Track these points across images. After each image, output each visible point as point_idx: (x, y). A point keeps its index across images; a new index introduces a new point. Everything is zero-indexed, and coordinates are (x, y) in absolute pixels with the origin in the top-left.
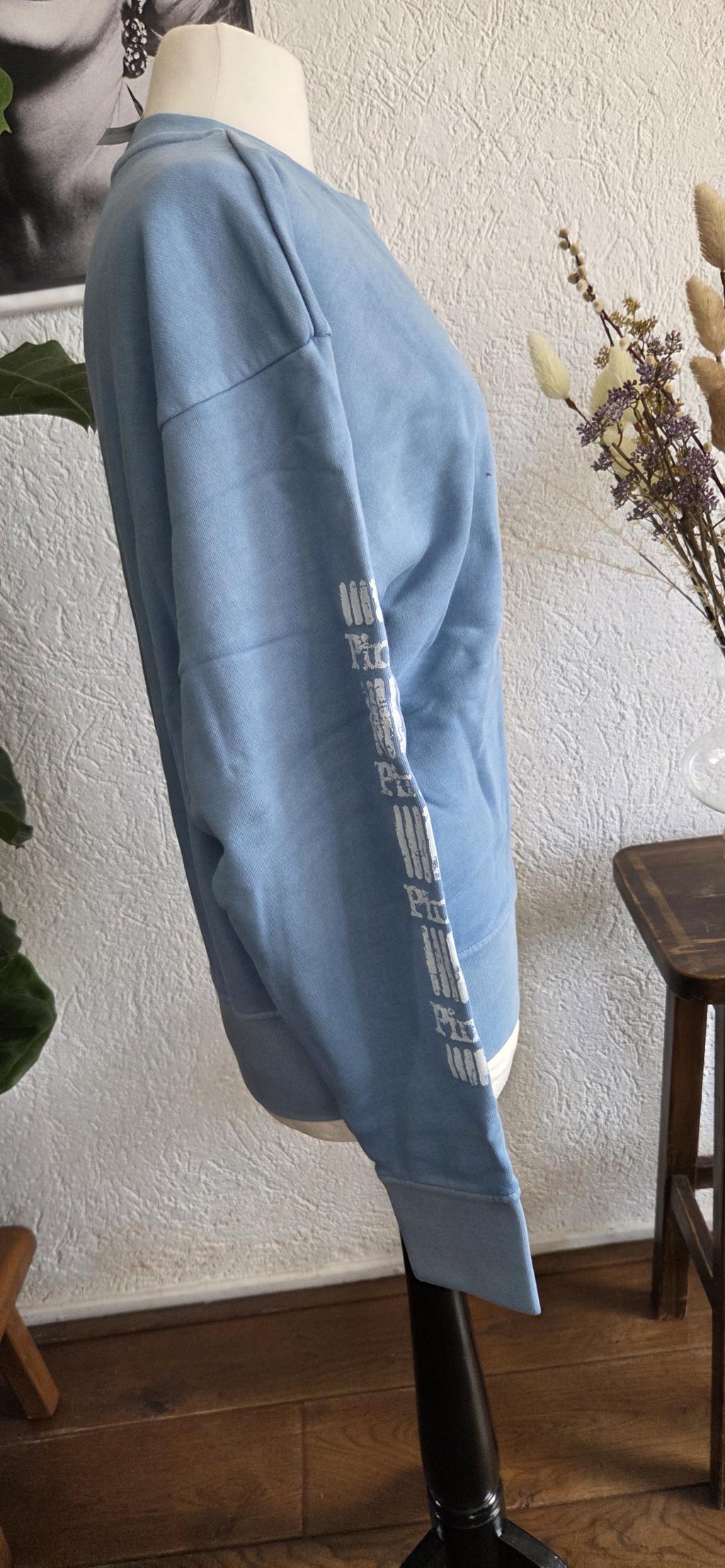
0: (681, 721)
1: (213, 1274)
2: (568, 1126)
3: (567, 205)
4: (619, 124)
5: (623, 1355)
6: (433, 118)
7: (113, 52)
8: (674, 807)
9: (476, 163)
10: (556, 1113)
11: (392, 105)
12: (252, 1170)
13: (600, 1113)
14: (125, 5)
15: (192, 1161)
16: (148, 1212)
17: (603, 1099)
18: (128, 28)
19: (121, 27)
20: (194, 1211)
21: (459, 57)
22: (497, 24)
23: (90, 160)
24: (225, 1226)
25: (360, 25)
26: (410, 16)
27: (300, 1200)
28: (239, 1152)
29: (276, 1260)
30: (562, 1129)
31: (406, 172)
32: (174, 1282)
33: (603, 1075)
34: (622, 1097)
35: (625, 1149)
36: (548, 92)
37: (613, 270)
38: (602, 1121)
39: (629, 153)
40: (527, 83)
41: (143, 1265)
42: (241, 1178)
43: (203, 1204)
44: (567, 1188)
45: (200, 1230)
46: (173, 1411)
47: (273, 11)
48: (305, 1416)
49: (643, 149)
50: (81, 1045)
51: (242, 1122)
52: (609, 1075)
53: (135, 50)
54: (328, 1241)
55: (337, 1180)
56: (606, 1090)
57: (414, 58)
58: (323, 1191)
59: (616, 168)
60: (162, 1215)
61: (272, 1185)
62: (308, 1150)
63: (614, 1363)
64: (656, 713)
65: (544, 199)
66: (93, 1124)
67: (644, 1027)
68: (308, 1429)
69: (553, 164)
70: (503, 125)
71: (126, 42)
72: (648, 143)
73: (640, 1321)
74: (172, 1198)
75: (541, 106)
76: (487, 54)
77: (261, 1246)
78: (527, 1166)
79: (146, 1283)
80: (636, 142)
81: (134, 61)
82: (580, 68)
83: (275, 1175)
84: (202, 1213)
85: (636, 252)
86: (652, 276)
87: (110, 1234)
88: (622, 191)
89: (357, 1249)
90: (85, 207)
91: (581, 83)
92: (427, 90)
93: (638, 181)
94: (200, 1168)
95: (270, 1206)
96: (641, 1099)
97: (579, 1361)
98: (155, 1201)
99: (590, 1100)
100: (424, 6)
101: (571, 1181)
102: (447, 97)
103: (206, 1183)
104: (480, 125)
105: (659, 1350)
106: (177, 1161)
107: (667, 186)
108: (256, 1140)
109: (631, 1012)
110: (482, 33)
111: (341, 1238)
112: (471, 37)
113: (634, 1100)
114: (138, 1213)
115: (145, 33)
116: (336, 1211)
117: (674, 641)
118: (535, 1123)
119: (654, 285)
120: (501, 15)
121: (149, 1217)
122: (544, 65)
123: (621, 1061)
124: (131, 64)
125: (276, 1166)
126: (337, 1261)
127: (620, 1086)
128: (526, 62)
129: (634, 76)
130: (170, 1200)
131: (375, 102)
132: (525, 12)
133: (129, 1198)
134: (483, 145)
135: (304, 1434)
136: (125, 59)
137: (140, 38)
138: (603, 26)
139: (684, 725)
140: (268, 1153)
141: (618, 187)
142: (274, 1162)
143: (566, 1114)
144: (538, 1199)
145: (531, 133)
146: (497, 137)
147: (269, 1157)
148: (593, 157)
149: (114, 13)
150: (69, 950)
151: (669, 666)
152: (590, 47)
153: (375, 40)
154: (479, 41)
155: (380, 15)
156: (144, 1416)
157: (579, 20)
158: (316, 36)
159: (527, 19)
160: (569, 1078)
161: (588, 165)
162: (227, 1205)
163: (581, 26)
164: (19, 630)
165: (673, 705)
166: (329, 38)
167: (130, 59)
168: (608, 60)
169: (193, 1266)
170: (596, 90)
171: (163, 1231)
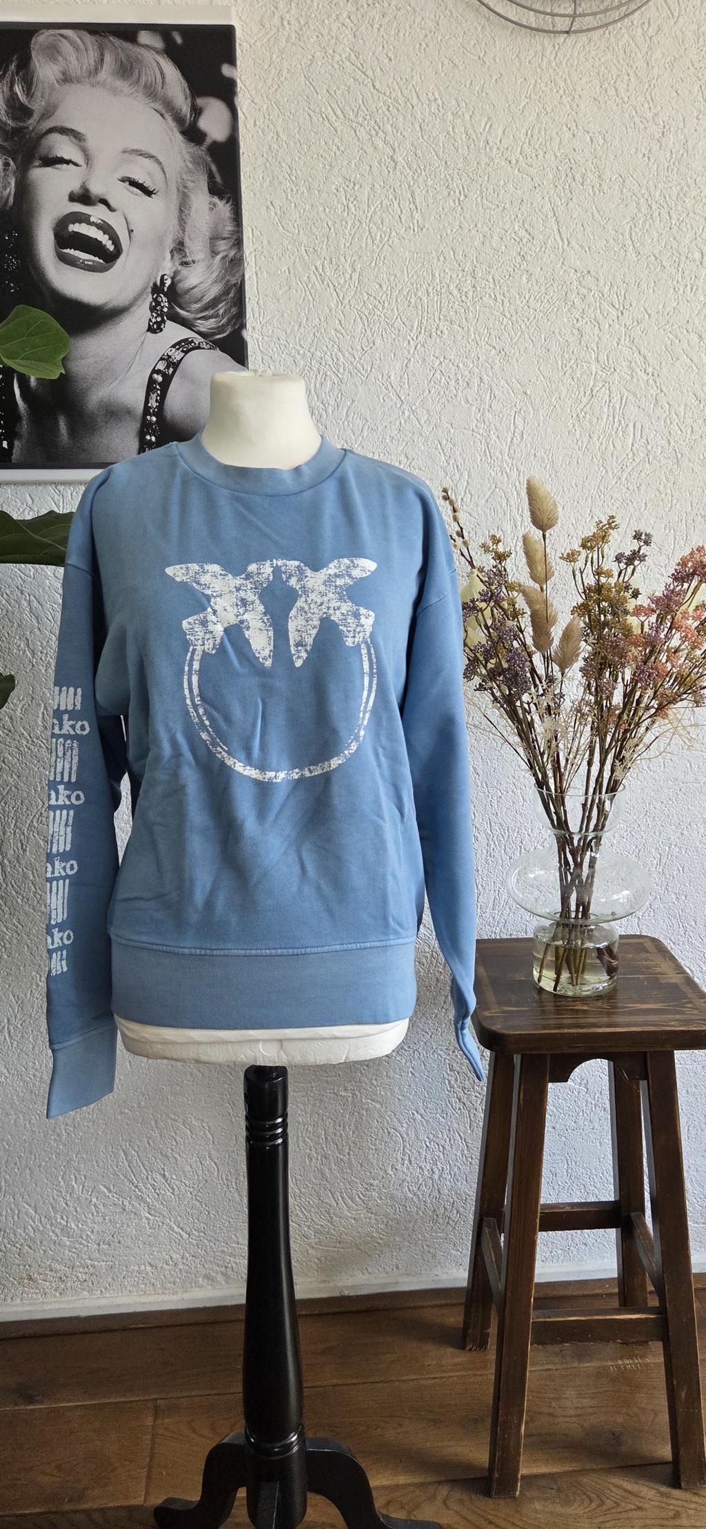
0: (520, 847)
1: (91, 1291)
2: (408, 1179)
3: (460, 461)
4: (501, 412)
5: (431, 1376)
6: (369, 390)
7: (142, 315)
8: (511, 915)
9: (398, 423)
10: (399, 1167)
11: (340, 376)
12: (137, 1197)
13: (436, 1170)
14: (155, 284)
15: (86, 1184)
16: (41, 1228)
17: (439, 1157)
18: (155, 300)
19: (150, 298)
20: (81, 1230)
21: (391, 351)
22: (420, 333)
23: (114, 384)
24: (107, 1246)
25: (323, 320)
26: (359, 319)
27: (175, 1228)
28: (128, 1180)
29: (148, 1282)
30: (403, 1181)
31: (346, 422)
32: (55, 1296)
33: (440, 1136)
34: (454, 1157)
35: (453, 1203)
36: (452, 383)
37: (491, 509)
38: (436, 1177)
39: (507, 431)
40: (438, 375)
41: (30, 1278)
42: (126, 1203)
43: (90, 1225)
44: (402, 1236)
45: (86, 1249)
46: (42, 1402)
47: (261, 302)
48: (157, 1412)
49: (517, 430)
50: (5, 1071)
51: (133, 1153)
52: (445, 1137)
53: (158, 315)
54: (196, 1267)
55: (209, 1212)
56: (441, 1149)
57: (359, 348)
58: (196, 1221)
59: (497, 440)
60: (53, 1232)
61: (153, 1212)
62: (187, 1182)
63: (423, 1382)
64: (502, 839)
65: (445, 454)
66: (5, 1143)
67: (476, 1097)
68: (159, 1422)
69: (452, 431)
70: (419, 401)
71: (152, 309)
72: (521, 427)
73: (450, 1350)
74: (64, 1217)
75: (447, 392)
76: (412, 352)
77: (136, 1268)
78: (372, 1213)
79: (30, 1295)
80: (512, 425)
81: (156, 323)
82: (476, 370)
83: (156, 1203)
84: (89, 1233)
85: (507, 500)
86: (518, 517)
87: (5, 1247)
88: (500, 457)
89: (220, 1278)
90: (106, 415)
91: (476, 381)
92: (367, 370)
93: (512, 452)
94: (92, 1192)
95: (149, 1231)
96: (470, 1160)
97: (395, 1379)
98: (49, 1218)
99: (428, 1157)
100: (370, 314)
101: (406, 1229)
102: (380, 377)
103: (95, 1205)
104: (403, 398)
105: (462, 1373)
106: (74, 1183)
107: (533, 457)
108: (144, 1171)
109: (467, 1082)
110: (409, 337)
111: (206, 1266)
112: (401, 340)
113: (464, 1160)
114: (33, 1228)
115: (167, 304)
116: (205, 1241)
117: (519, 785)
118: (381, 1173)
119: (519, 523)
120: (423, 328)
121: (42, 1233)
122: (451, 364)
123: (456, 1125)
124: (154, 324)
125: (158, 1195)
126: (201, 1287)
127: (454, 1147)
128: (438, 361)
129: (513, 380)
130: (62, 1218)
131: (329, 373)
132: (441, 328)
133: (26, 1214)
134: (403, 412)
135: (154, 1427)
136: (150, 320)
137: (163, 307)
138: (495, 345)
139: (523, 850)
140: (153, 1182)
141: (497, 454)
142: (157, 1191)
143: (408, 1168)
144: (379, 1243)
145: (438, 408)
146: (414, 408)
147: (153, 1186)
148: (481, 431)
149: (145, 289)
150: (7, 986)
151: (514, 803)
152: (484, 357)
153: (333, 332)
154: (407, 342)
155: (338, 315)
156: (16, 1405)
157: (478, 338)
158: (290, 323)
159: (442, 332)
160: (413, 1136)
161: (478, 435)
162: (111, 1227)
163: (479, 343)
164: (7, 718)
165: (516, 834)
166: (300, 326)
167: (154, 320)
168: (496, 367)
169: (74, 1282)
170: (486, 386)
171: (53, 1247)
